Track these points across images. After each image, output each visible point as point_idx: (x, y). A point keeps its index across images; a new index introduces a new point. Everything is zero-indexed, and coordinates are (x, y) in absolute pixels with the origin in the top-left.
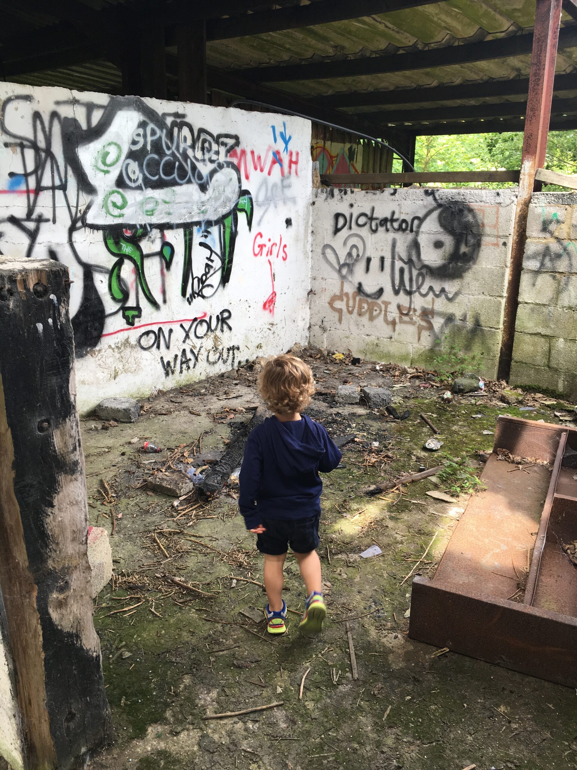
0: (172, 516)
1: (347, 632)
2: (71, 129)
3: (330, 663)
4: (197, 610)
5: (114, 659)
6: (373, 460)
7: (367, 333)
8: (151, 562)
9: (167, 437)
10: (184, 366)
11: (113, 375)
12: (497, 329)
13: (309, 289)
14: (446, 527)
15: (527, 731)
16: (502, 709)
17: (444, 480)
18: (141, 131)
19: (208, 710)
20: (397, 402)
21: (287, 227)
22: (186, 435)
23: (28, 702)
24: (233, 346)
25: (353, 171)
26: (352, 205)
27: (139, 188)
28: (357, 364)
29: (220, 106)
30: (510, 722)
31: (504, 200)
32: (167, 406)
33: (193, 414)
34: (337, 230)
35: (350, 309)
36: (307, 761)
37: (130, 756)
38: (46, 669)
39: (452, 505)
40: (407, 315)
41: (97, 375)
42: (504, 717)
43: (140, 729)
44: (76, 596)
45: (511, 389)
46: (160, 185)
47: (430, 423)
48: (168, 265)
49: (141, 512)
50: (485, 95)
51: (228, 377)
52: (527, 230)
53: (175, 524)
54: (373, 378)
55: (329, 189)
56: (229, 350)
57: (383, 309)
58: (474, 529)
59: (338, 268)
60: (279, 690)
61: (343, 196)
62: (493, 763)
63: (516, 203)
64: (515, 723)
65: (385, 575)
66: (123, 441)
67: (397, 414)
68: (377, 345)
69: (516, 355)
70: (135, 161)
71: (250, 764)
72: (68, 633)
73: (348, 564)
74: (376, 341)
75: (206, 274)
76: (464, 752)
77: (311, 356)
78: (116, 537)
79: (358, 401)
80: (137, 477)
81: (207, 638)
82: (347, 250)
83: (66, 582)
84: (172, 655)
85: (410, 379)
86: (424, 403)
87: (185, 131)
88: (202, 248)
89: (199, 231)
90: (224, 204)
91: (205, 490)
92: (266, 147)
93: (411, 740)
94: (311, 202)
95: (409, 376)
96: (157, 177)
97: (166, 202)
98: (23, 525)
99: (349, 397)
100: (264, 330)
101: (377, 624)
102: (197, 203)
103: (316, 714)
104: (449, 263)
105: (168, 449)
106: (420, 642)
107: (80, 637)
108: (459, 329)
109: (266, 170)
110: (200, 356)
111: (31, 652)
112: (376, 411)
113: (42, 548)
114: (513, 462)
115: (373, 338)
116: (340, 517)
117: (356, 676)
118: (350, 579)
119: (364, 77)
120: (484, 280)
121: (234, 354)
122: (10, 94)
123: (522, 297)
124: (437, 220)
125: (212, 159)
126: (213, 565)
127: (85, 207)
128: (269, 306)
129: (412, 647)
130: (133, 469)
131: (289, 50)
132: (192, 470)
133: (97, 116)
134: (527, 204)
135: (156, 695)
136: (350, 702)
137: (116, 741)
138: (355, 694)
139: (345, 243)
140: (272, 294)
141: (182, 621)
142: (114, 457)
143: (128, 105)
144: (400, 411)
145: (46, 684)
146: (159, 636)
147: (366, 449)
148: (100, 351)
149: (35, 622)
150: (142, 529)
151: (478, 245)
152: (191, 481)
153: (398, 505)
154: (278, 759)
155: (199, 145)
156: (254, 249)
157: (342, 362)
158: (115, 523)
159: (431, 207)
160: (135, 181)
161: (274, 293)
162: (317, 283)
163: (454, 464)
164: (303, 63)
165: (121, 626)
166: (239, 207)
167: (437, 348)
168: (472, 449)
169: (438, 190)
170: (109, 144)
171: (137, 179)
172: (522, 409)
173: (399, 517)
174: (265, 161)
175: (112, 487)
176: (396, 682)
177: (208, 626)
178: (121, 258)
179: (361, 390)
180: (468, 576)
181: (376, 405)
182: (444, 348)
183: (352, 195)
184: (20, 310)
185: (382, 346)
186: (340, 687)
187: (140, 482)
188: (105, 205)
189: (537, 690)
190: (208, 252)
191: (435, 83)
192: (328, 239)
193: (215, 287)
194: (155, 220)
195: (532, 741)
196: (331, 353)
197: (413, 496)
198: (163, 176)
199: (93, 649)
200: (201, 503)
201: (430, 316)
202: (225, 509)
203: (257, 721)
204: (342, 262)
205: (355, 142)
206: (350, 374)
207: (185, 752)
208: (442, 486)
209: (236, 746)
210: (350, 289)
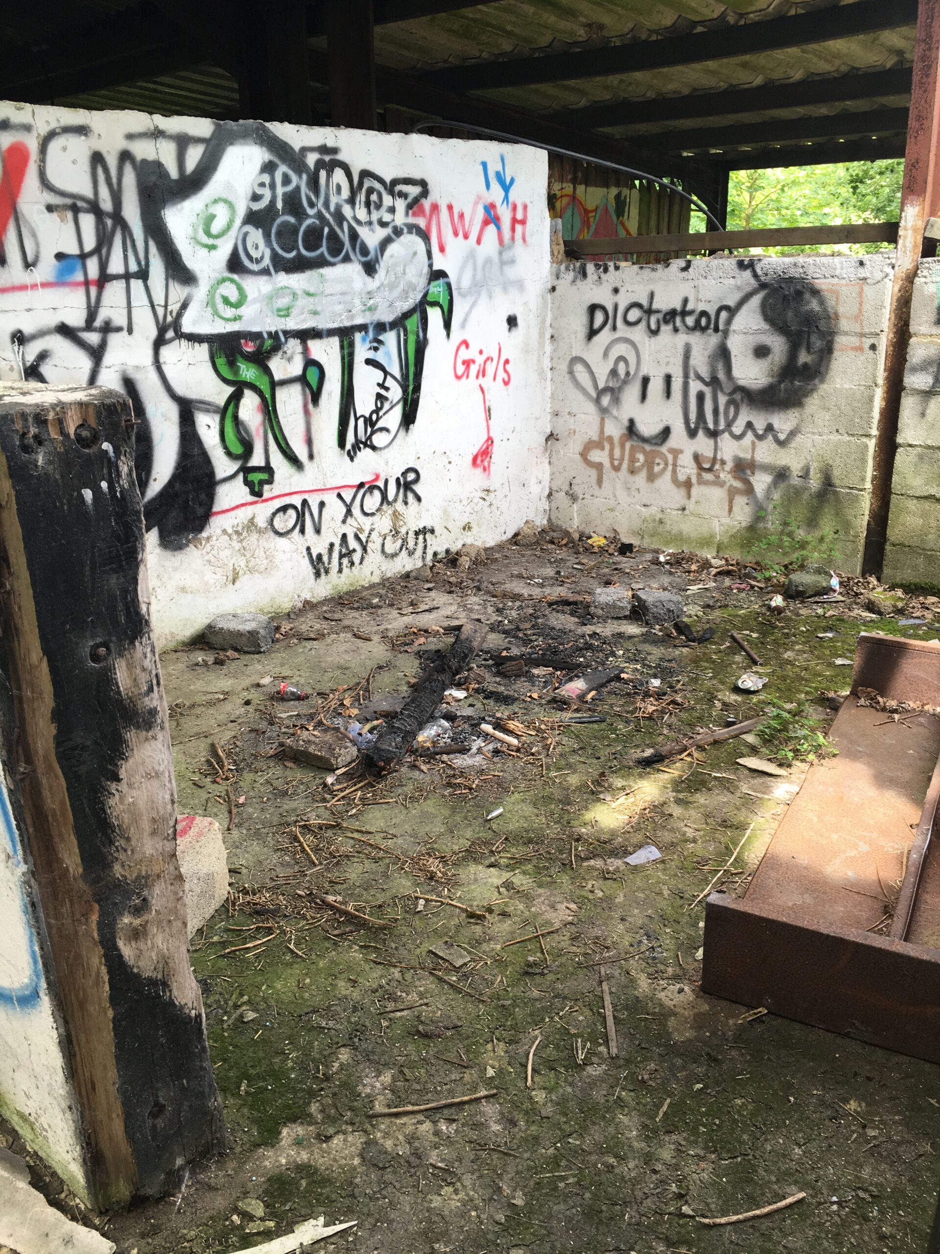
0: (324, 800)
1: (601, 982)
2: (153, 178)
3: (573, 1031)
4: (361, 947)
5: (230, 1022)
6: (651, 709)
7: (645, 501)
8: (289, 871)
9: (318, 676)
10: (345, 561)
11: (231, 578)
12: (861, 490)
13: (548, 431)
14: (768, 815)
15: (893, 1141)
16: (853, 1105)
17: (767, 740)
18: (266, 178)
19: (377, 1103)
20: (693, 613)
21: (510, 330)
22: (347, 672)
23: (89, 1086)
24: (425, 528)
25: (622, 233)
26: (616, 291)
27: (265, 272)
28: (628, 554)
29: (396, 131)
30: (864, 1127)
31: (872, 273)
32: (317, 626)
33: (359, 637)
34: (592, 333)
35: (616, 463)
36: (532, 1183)
37: (254, 1172)
38: (115, 1035)
39: (779, 780)
40: (710, 470)
41: (206, 579)
42: (855, 1118)
43: (269, 1131)
44: (160, 922)
45: (885, 590)
46: (299, 265)
47: (747, 648)
48: (316, 397)
49: (275, 794)
50: (843, 98)
51: (416, 578)
52: (912, 322)
53: (328, 812)
54: (653, 576)
55: (578, 264)
56: (417, 533)
57: (671, 461)
58: (815, 819)
59: (594, 395)
60: (490, 1072)
61: (603, 275)
62: (834, 1191)
63: (891, 277)
64: (873, 1128)
65: (666, 893)
66: (247, 682)
67: (691, 633)
68: (661, 522)
69: (894, 533)
70: (257, 228)
71: (442, 1187)
72: (150, 979)
73: (605, 875)
74: (659, 516)
75: (377, 411)
76: (788, 1173)
77: (552, 542)
78: (235, 833)
79: (628, 613)
80: (269, 738)
81: (377, 991)
82: (610, 365)
83: (144, 900)
84: (322, 1016)
85: (715, 575)
86: (737, 616)
87: (339, 176)
88: (370, 368)
89: (364, 339)
90: (405, 295)
91: (376, 757)
92: (473, 198)
93: (702, 1153)
94: (549, 287)
95: (714, 571)
96: (294, 253)
97: (309, 294)
98: (73, 810)
99: (614, 606)
100: (475, 500)
101: (651, 970)
102: (360, 294)
103: (548, 1110)
104: (780, 382)
105: (318, 694)
106: (720, 998)
107: (168, 986)
108: (798, 492)
109: (473, 236)
110: (370, 544)
111: (92, 1009)
112: (657, 630)
113: (104, 845)
114: (884, 709)
115: (654, 510)
116: (594, 801)
117: (614, 1051)
118: (608, 900)
119: (638, 75)
120: (839, 409)
121: (425, 540)
122: (54, 125)
123: (903, 435)
124: (758, 310)
125: (384, 220)
126: (387, 877)
127: (178, 305)
128: (482, 461)
129: (706, 1007)
130: (263, 725)
131: (510, 34)
132: (355, 726)
133: (194, 156)
134: (911, 278)
135: (295, 1079)
136: (604, 1092)
137: (231, 1149)
138: (612, 1080)
139: (606, 354)
140: (487, 441)
141: (337, 964)
142: (234, 707)
143: (243, 136)
144: (698, 629)
145: (117, 1057)
146: (301, 987)
147: (640, 690)
148: (208, 539)
149: (96, 961)
150: (276, 820)
151: (828, 350)
152: (355, 744)
153: (690, 781)
154: (487, 1180)
155: (362, 197)
156: (455, 368)
157: (603, 550)
158: (234, 811)
159: (749, 289)
160: (258, 261)
161: (490, 440)
162: (560, 421)
163: (785, 715)
164: (537, 55)
165: (242, 972)
166: (430, 298)
167: (761, 525)
168: (816, 689)
169: (760, 260)
170: (216, 201)
171: (262, 258)
172: (903, 622)
173: (691, 799)
174: (471, 221)
175: (229, 754)
176: (679, 1062)
177: (379, 971)
178: (239, 388)
179: (633, 596)
180: (802, 894)
181: (658, 619)
182: (772, 524)
183: (617, 273)
184: (55, 469)
185: (669, 522)
186: (589, 1069)
187: (274, 746)
188: (210, 303)
189: (912, 1077)
190: (379, 375)
191: (759, 80)
192: (578, 347)
193: (393, 432)
194: (293, 324)
195: (900, 1157)
196: (584, 537)
197: (715, 766)
198: (304, 252)
199: (190, 1005)
200: (370, 779)
201: (749, 472)
202: (409, 789)
203: (454, 1120)
204: (601, 385)
205: (626, 186)
206: (616, 569)
207: (340, 1167)
208: (764, 750)
209: (420, 1158)
210: (614, 430)
